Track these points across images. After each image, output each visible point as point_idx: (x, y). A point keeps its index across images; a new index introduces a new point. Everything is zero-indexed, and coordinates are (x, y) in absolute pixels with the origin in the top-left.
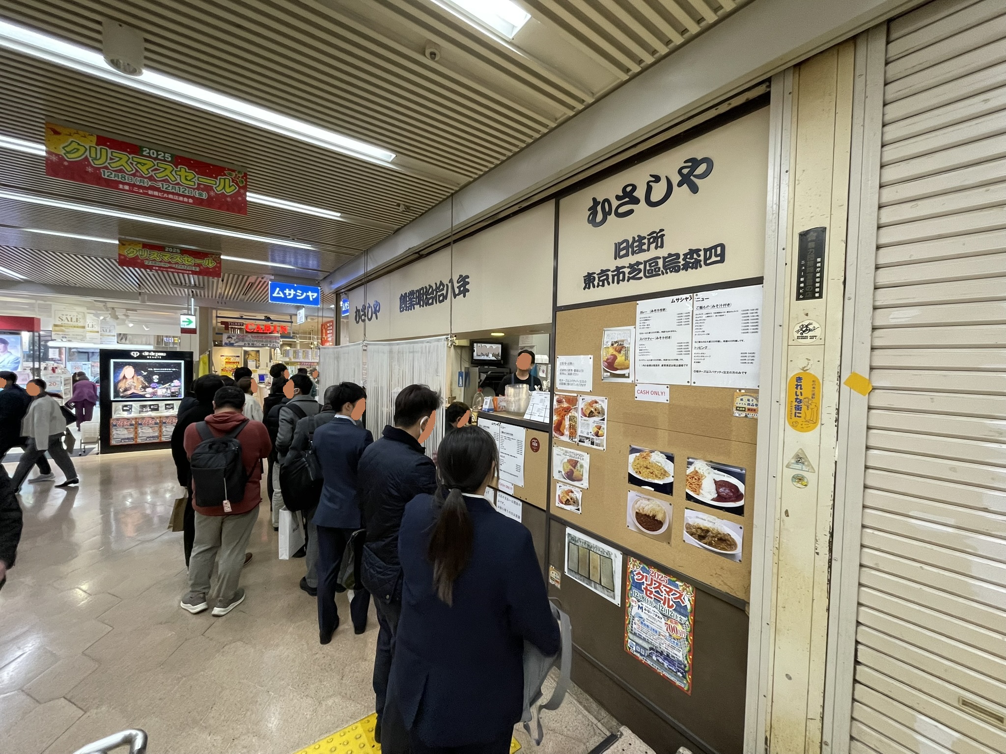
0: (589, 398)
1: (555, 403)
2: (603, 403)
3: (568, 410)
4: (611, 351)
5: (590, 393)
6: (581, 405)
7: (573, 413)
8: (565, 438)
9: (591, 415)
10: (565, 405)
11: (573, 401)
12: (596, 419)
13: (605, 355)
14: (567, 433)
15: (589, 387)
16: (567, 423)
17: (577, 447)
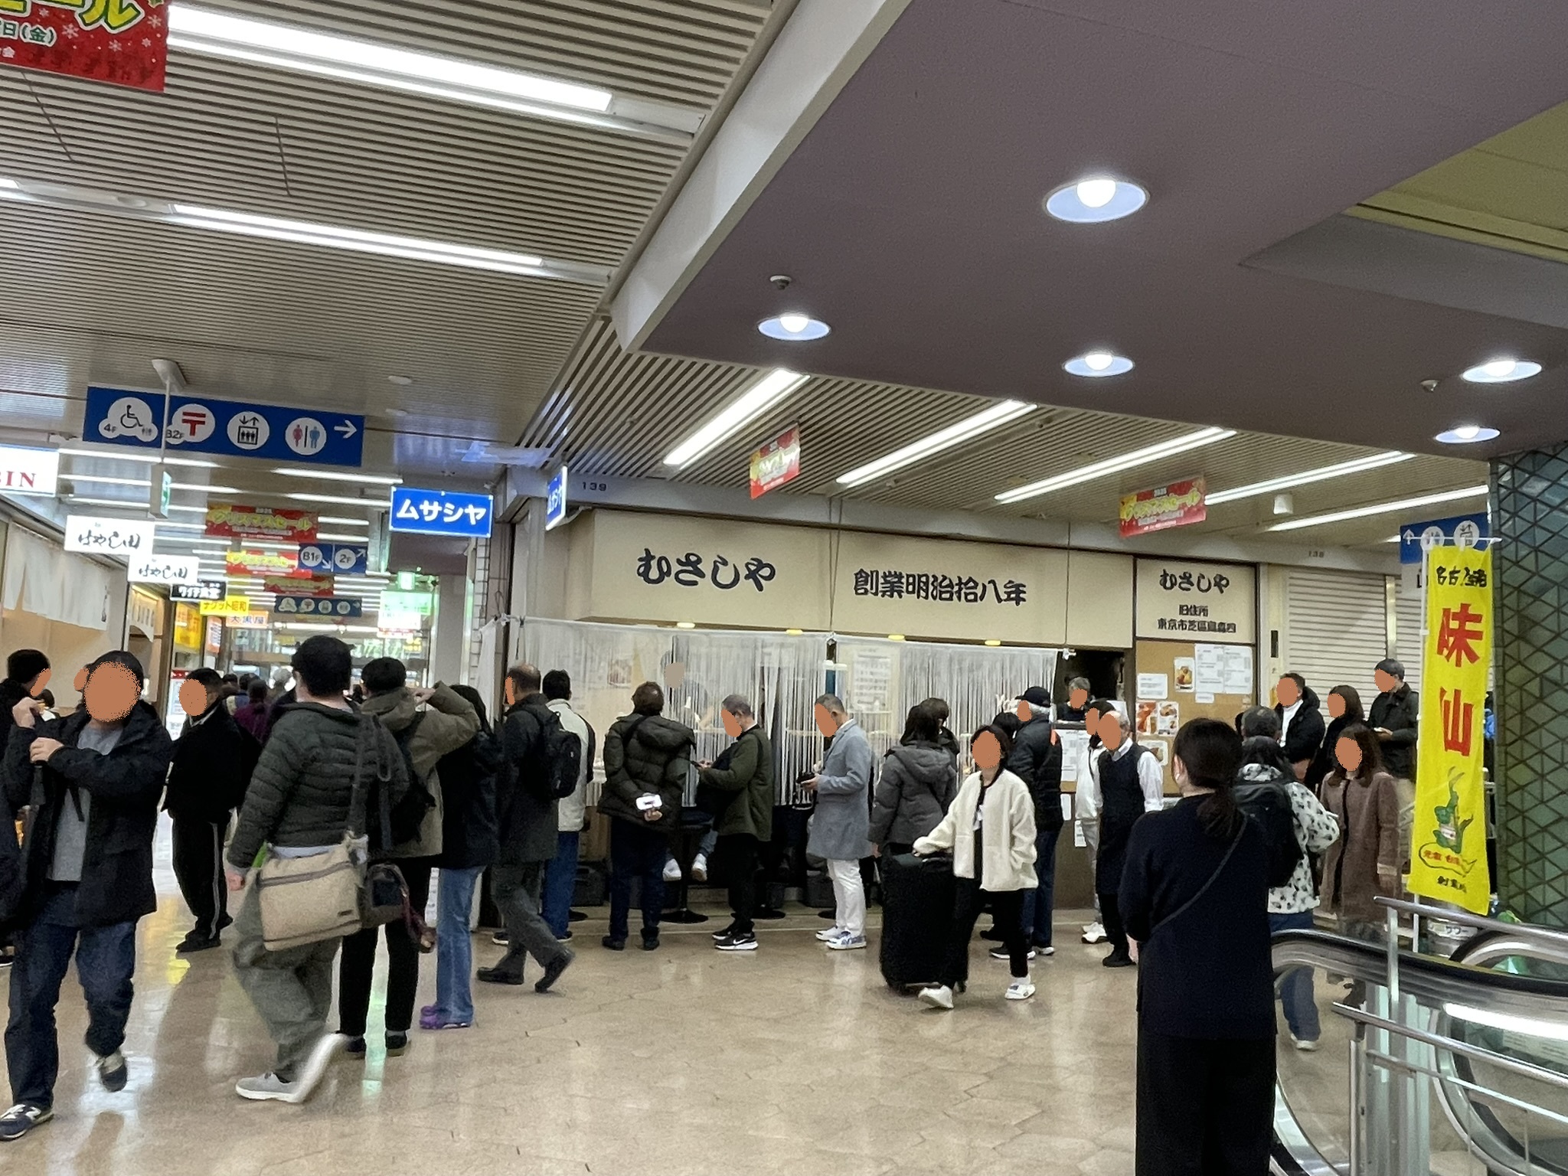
0: (1165, 704)
1: (1137, 708)
2: (1176, 706)
3: (1148, 713)
4: (1182, 673)
5: (1167, 699)
6: (1159, 708)
7: (1153, 715)
8: (1148, 733)
9: (1167, 714)
10: (1146, 709)
11: (1152, 706)
12: (1171, 717)
13: (1177, 676)
14: (1149, 729)
15: (1165, 696)
16: (1148, 721)
17: (1158, 738)
